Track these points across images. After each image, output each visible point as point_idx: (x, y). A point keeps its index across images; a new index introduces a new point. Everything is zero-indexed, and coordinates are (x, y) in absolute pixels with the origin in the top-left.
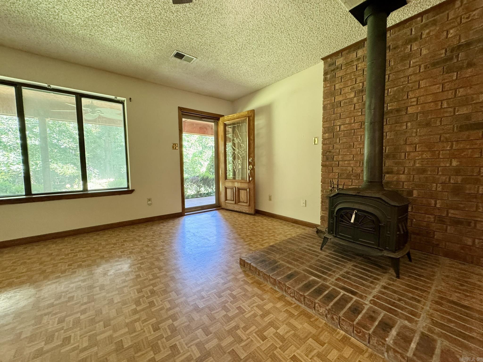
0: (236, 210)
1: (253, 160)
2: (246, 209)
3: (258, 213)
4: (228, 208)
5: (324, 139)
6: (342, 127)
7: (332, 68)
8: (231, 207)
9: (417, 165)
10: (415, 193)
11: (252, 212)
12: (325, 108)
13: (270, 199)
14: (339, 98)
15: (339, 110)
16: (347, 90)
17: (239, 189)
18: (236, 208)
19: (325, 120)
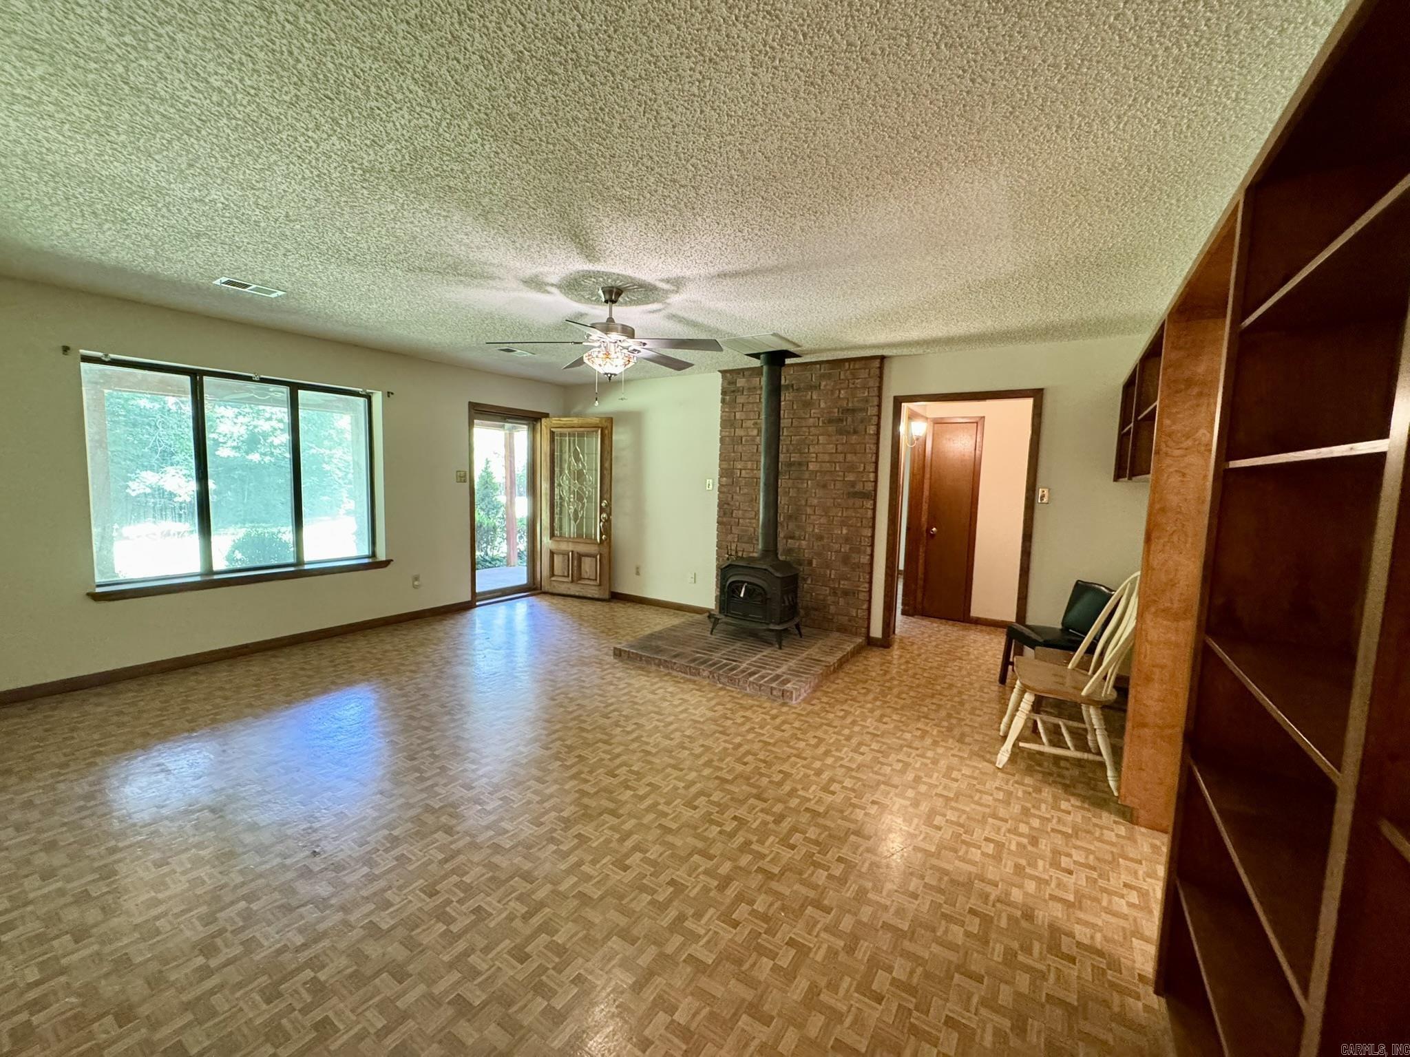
0: (572, 593)
1: (609, 505)
2: (593, 592)
3: (617, 597)
4: (555, 591)
5: (721, 486)
6: (743, 472)
7: (732, 388)
8: (562, 589)
9: (816, 531)
10: (814, 562)
11: (607, 596)
12: (722, 440)
13: (638, 573)
14: (739, 432)
15: (740, 448)
16: (750, 423)
17: (580, 556)
18: (574, 589)
19: (723, 458)
